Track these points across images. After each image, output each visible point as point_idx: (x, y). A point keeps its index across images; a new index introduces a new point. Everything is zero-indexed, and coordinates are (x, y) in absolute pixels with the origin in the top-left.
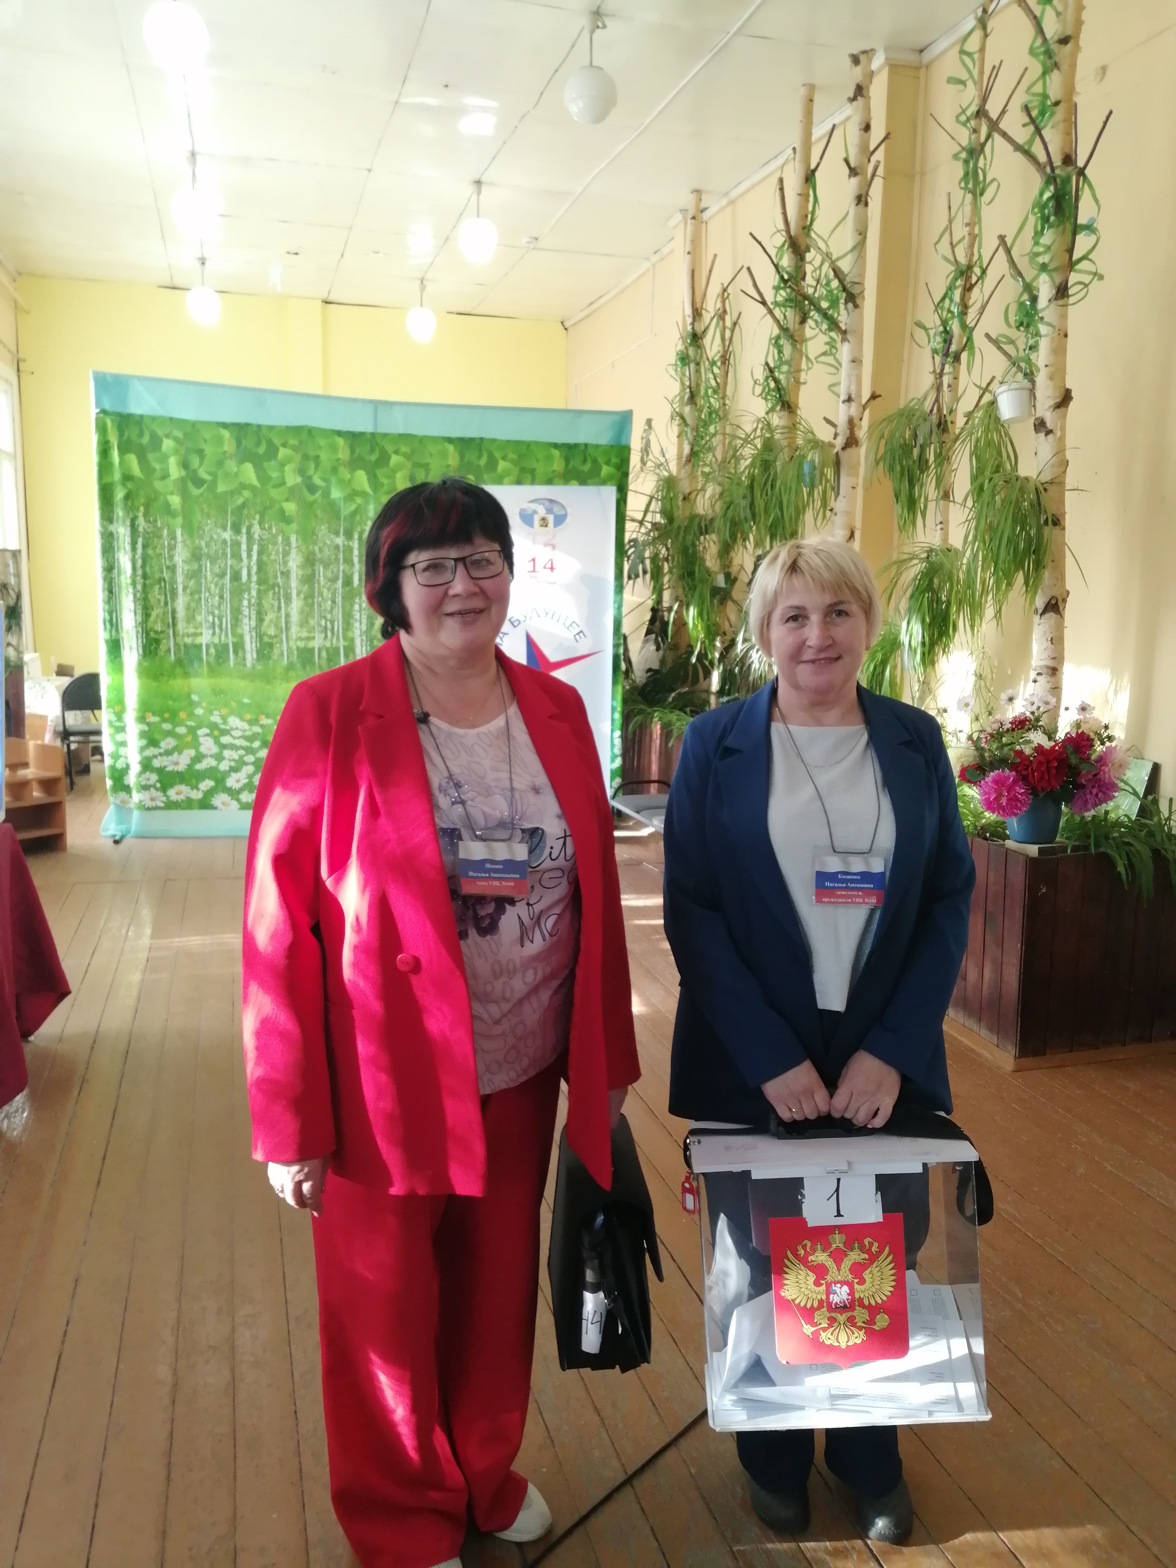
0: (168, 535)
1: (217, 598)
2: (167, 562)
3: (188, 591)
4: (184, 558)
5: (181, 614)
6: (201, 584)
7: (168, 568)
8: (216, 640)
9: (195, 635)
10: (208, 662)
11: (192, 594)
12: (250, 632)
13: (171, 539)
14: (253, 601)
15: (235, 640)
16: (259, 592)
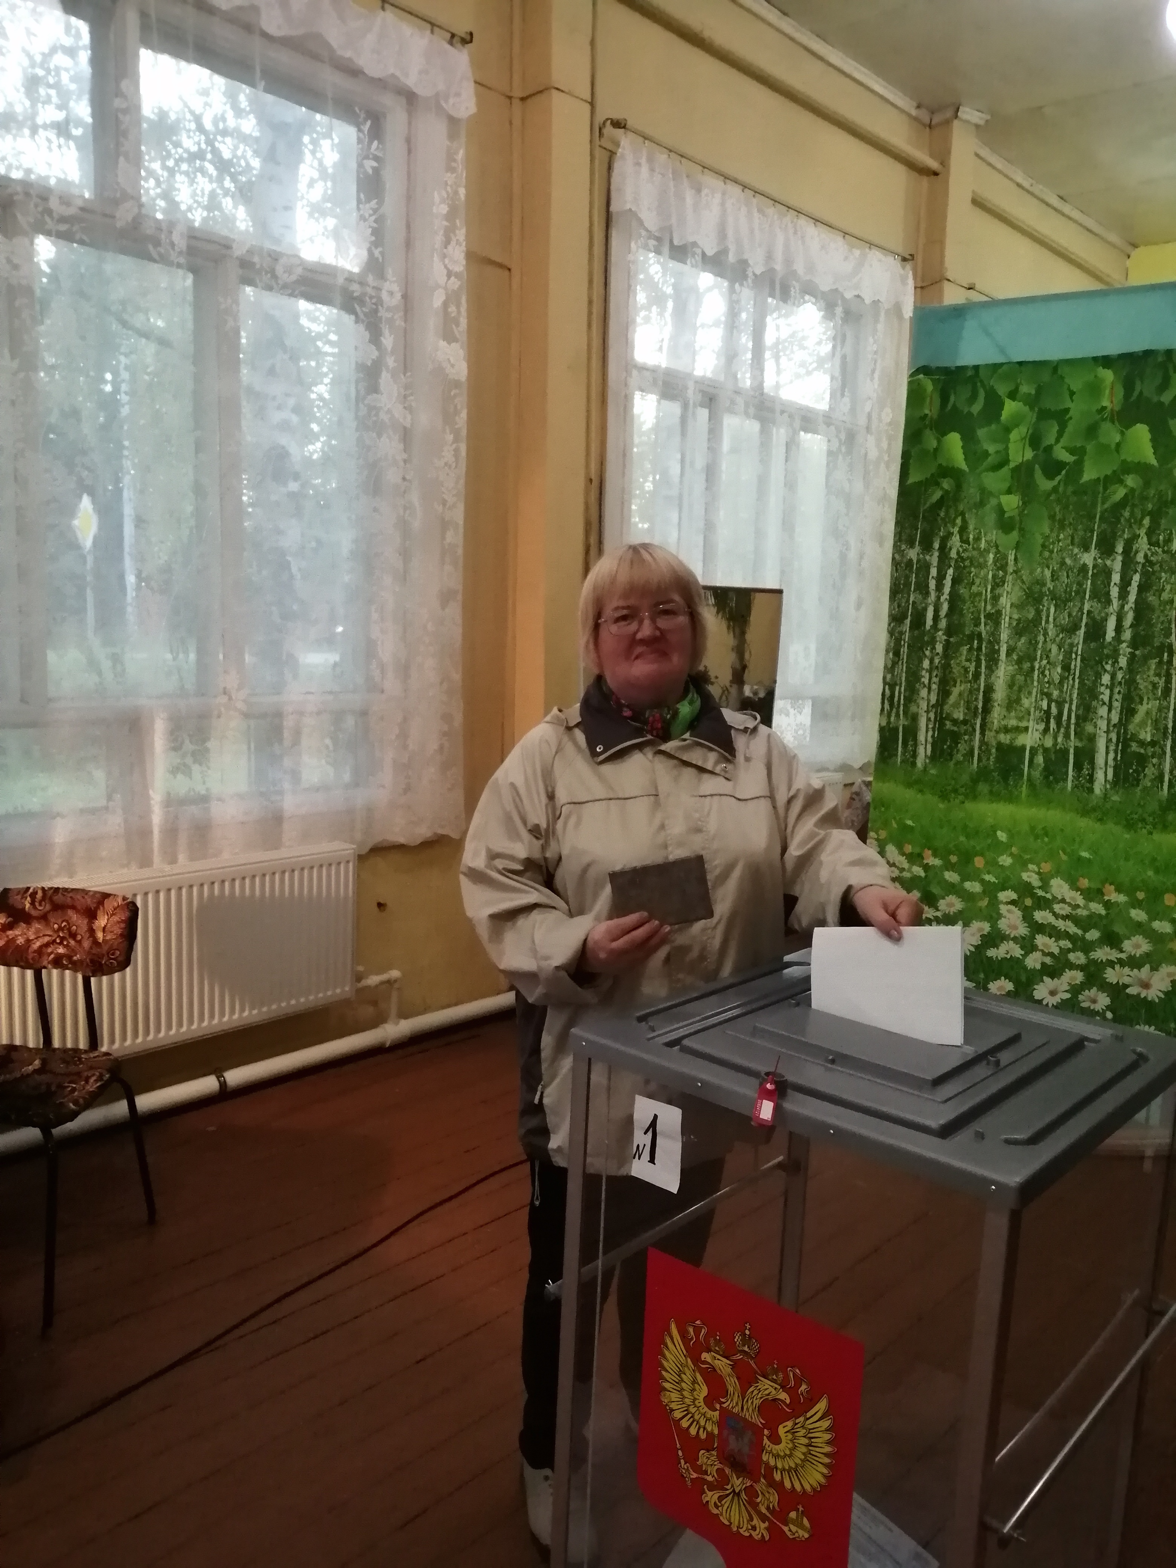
0: (995, 561)
1: (1059, 670)
2: (989, 607)
3: (1015, 657)
4: (1015, 600)
5: (1000, 694)
6: (1037, 643)
7: (988, 616)
8: (1049, 743)
9: (1018, 730)
10: (1029, 779)
11: (1019, 662)
12: (1108, 732)
13: (998, 569)
14: (1120, 676)
15: (1079, 744)
16: (1132, 658)
